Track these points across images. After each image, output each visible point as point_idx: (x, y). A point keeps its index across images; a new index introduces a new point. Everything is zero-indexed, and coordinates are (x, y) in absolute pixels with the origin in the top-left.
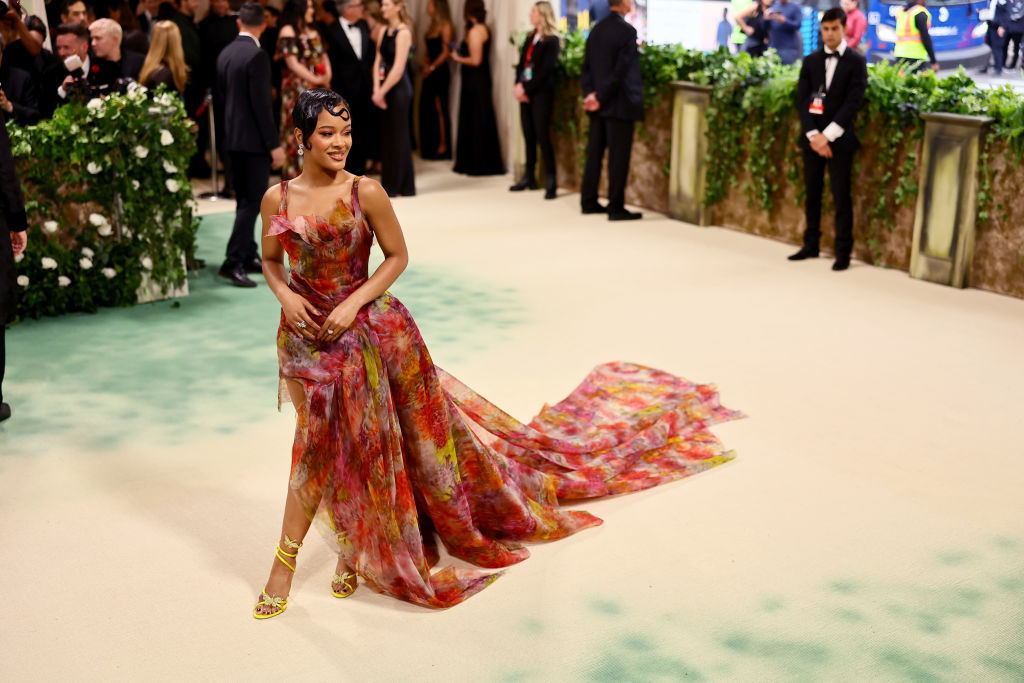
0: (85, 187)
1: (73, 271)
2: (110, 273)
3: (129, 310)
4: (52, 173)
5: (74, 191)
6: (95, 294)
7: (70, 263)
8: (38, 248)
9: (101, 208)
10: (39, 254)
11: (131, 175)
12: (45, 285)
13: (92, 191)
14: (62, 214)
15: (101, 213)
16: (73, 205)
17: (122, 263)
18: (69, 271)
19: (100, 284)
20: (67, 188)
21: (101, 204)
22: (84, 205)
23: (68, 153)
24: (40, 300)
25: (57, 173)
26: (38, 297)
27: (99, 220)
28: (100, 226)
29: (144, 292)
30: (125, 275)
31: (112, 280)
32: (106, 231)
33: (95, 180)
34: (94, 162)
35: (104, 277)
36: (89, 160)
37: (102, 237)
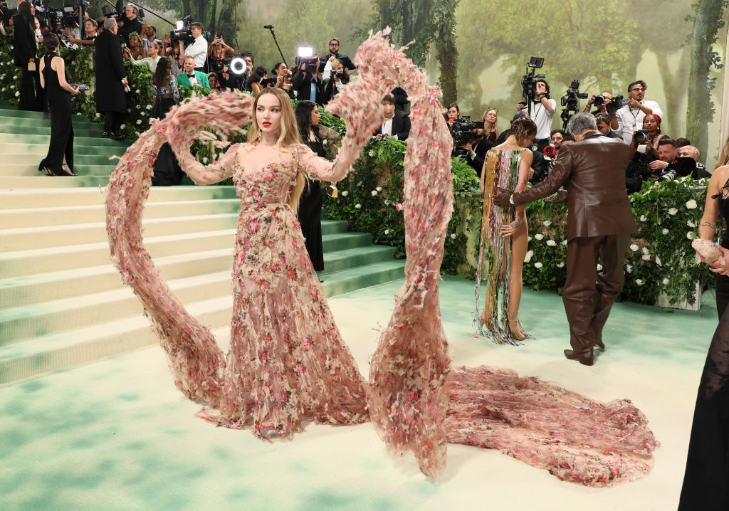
0: (639, 230)
2: (639, 282)
3: (645, 306)
9: (648, 244)
11: (664, 225)
13: (641, 232)
15: (648, 248)
16: (632, 240)
17: (645, 277)
19: (629, 286)
22: (638, 240)
27: (645, 250)
28: (643, 254)
29: (663, 301)
30: (650, 286)
31: (640, 287)
32: (646, 257)
33: (643, 226)
34: (644, 214)
35: (636, 284)
36: (643, 213)
37: (644, 261)
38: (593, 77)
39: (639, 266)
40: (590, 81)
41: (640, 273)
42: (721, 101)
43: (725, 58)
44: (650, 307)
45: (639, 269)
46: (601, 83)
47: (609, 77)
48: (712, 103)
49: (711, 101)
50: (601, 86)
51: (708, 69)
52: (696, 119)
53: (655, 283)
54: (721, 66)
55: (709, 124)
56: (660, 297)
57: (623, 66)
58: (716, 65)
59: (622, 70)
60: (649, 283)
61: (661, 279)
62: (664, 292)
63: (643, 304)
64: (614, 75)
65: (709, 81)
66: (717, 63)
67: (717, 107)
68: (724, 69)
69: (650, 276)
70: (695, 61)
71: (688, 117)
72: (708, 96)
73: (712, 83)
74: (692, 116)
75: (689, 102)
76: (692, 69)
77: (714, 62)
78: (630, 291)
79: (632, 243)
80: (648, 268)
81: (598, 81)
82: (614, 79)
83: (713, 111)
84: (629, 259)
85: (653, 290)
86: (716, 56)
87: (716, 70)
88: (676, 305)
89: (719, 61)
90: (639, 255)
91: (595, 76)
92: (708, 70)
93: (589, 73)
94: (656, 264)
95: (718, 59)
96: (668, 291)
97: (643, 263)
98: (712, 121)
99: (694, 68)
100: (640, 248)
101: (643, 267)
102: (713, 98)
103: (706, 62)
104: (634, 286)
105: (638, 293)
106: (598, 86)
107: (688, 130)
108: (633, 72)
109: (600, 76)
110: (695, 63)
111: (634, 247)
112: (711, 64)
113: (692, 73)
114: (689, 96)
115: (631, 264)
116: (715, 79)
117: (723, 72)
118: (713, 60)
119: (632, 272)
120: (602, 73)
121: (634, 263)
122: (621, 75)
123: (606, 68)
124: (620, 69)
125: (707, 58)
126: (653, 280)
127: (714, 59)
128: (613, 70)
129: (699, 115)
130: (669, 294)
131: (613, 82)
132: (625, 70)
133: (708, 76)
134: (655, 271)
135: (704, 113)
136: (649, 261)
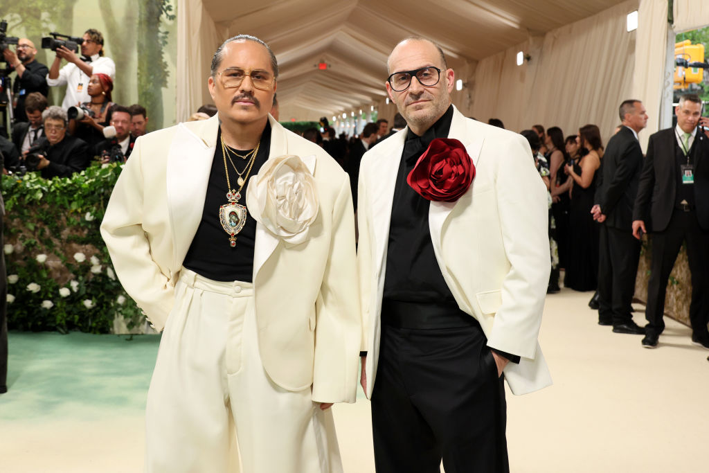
0: (86, 232)
1: (55, 296)
2: (88, 303)
3: (98, 336)
4: (59, 217)
5: (76, 234)
6: (68, 319)
7: (51, 290)
8: (31, 275)
9: (97, 251)
10: (29, 279)
12: (30, 305)
13: (88, 235)
14: (64, 251)
15: (97, 256)
16: (74, 245)
17: (96, 297)
18: (50, 296)
19: (75, 311)
20: (71, 231)
21: (97, 248)
22: (83, 246)
23: (70, 202)
24: (21, 316)
25: (63, 218)
26: (22, 314)
27: (94, 260)
28: (92, 265)
29: (119, 326)
30: (102, 307)
31: (90, 310)
32: (97, 269)
33: (90, 226)
34: (90, 211)
35: (84, 307)
36: (88, 210)
37: (94, 274)
38: (16, 15)
39: (86, 283)
40: (13, 20)
41: (89, 291)
42: (175, 61)
43: (177, 8)
44: (104, 336)
45: (88, 287)
46: (26, 24)
47: (38, 17)
48: (165, 63)
49: (164, 60)
50: (28, 29)
51: (158, 19)
52: (149, 81)
53: (108, 304)
54: (172, 18)
55: (163, 89)
56: (115, 322)
57: (55, 4)
58: (167, 15)
59: (54, 9)
60: (100, 304)
61: (115, 299)
62: (120, 314)
63: (95, 333)
64: (45, 15)
65: (160, 35)
66: (168, 12)
67: (170, 68)
68: (176, 22)
69: (102, 294)
70: (143, 7)
71: (139, 79)
72: (160, 53)
73: (164, 38)
74: (144, 79)
75: (140, 60)
76: (140, 17)
77: (165, 11)
78: (77, 317)
79: (77, 251)
80: (99, 284)
81: (24, 21)
82: (44, 21)
83: (166, 74)
84: (75, 273)
85: (106, 313)
86: (167, 4)
87: (169, 22)
88: (135, 330)
89: (170, 10)
90: (86, 266)
91: (20, 13)
92: (159, 21)
93: (11, 9)
94: (107, 277)
95: (169, 8)
96: (124, 312)
97: (92, 277)
98: (166, 86)
99: (143, 16)
100: (88, 256)
101: (93, 282)
102: (166, 57)
103: (157, 10)
104: (84, 309)
105: (88, 318)
106: (23, 29)
107: (140, 97)
108: (68, 14)
109: (25, 15)
110: (144, 11)
111: (79, 257)
112: (162, 13)
113: (140, 23)
114: (139, 52)
115: (76, 279)
116: (167, 33)
117: (175, 25)
118: (163, 9)
119: (79, 291)
120: (29, 11)
121: (81, 278)
122: (53, 16)
123: (34, 5)
124: (51, 8)
125: (157, 5)
126: (105, 300)
127: (164, 7)
128: (43, 8)
129: (152, 77)
130: (126, 316)
131: (44, 25)
132: (59, 9)
133: (160, 29)
134: (107, 287)
135: (158, 75)
136: (100, 275)
